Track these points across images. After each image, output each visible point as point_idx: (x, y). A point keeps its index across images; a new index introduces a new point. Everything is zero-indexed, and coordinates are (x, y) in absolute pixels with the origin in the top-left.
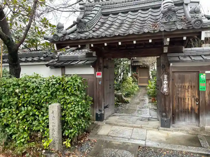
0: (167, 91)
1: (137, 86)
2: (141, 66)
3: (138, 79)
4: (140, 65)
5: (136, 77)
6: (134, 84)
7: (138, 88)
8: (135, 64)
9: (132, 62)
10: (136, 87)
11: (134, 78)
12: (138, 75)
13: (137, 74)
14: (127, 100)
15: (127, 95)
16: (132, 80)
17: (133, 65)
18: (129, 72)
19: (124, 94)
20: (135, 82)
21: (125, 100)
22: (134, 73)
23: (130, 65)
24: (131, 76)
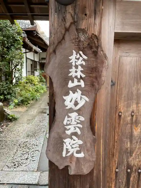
0: (81, 155)
3: (47, 80)
5: (44, 76)
6: (41, 85)
7: (45, 89)
8: (43, 62)
9: (41, 59)
10: (43, 89)
11: (42, 77)
14: (11, 116)
15: (23, 103)
16: (38, 80)
17: (40, 62)
18: (36, 70)
19: (16, 101)
20: (42, 83)
21: (8, 116)
22: (42, 72)
23: (37, 62)
24: (39, 75)
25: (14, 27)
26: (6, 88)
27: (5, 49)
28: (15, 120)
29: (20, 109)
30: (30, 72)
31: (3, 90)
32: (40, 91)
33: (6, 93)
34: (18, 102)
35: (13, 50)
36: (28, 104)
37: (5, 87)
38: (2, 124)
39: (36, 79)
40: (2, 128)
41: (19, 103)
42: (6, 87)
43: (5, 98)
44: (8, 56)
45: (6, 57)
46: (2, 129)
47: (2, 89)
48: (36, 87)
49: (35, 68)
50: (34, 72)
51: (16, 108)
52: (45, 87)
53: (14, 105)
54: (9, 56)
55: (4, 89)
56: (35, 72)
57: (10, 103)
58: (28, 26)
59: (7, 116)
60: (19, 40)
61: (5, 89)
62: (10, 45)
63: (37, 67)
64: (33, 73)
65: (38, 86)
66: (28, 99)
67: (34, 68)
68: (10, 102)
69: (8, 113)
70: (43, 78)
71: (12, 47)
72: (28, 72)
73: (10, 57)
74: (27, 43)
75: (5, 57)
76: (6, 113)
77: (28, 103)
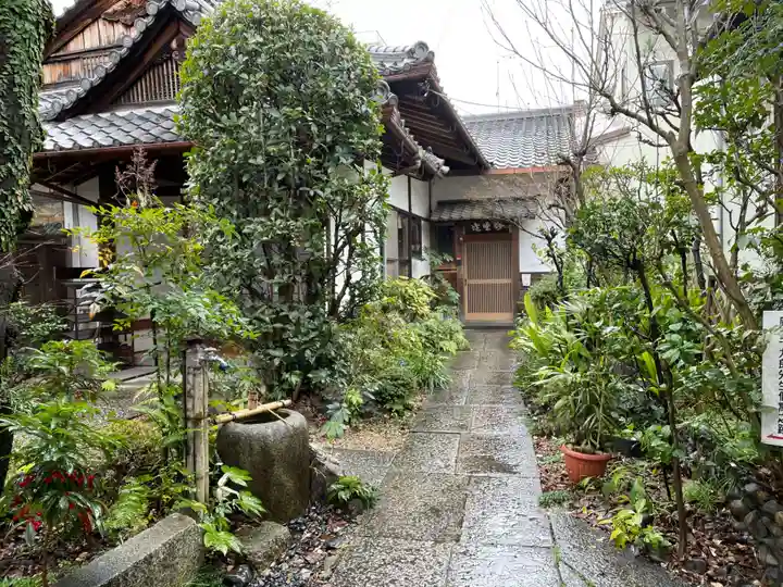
1: (457, 326)
2: (476, 227)
3: (461, 293)
4: (472, 221)
5: (453, 279)
6: (439, 315)
7: (460, 336)
8: (445, 217)
9: (434, 205)
10: (451, 334)
11: (444, 282)
12: (463, 271)
13: (458, 263)
14: (347, 487)
15: (384, 405)
16: (429, 296)
17: (435, 218)
18: (418, 254)
19: (356, 398)
20: (445, 307)
21: (333, 487)
22: (445, 261)
23: (420, 218)
24: (429, 273)
25: (349, 57)
26: (313, 335)
27: (311, 160)
28: (365, 508)
29: (374, 439)
30: (397, 264)
31: (299, 344)
32: (441, 344)
33: (312, 361)
34: (361, 401)
35: (343, 160)
36: (407, 414)
37: (306, 335)
38: (302, 531)
39: (424, 292)
40: (307, 562)
41: (366, 404)
42: (313, 330)
43: (306, 381)
44: (322, 190)
45: (315, 193)
46: (307, 564)
47: (296, 340)
48: (424, 328)
49: (413, 247)
50: (409, 262)
51: (356, 429)
52: (459, 328)
53: (347, 420)
54: (328, 191)
55: (305, 339)
56: (413, 260)
57: (330, 406)
58: (396, 64)
59: (324, 485)
60: (367, 117)
61: (306, 342)
62: (329, 139)
63: (420, 243)
64: (405, 265)
65: (431, 323)
66: (403, 385)
67: (410, 248)
68: (330, 402)
69: (332, 467)
70: (449, 286)
71: (338, 148)
72: (390, 261)
73: (332, 193)
74: (398, 131)
75: (312, 193)
76: (319, 465)
77: (408, 408)
